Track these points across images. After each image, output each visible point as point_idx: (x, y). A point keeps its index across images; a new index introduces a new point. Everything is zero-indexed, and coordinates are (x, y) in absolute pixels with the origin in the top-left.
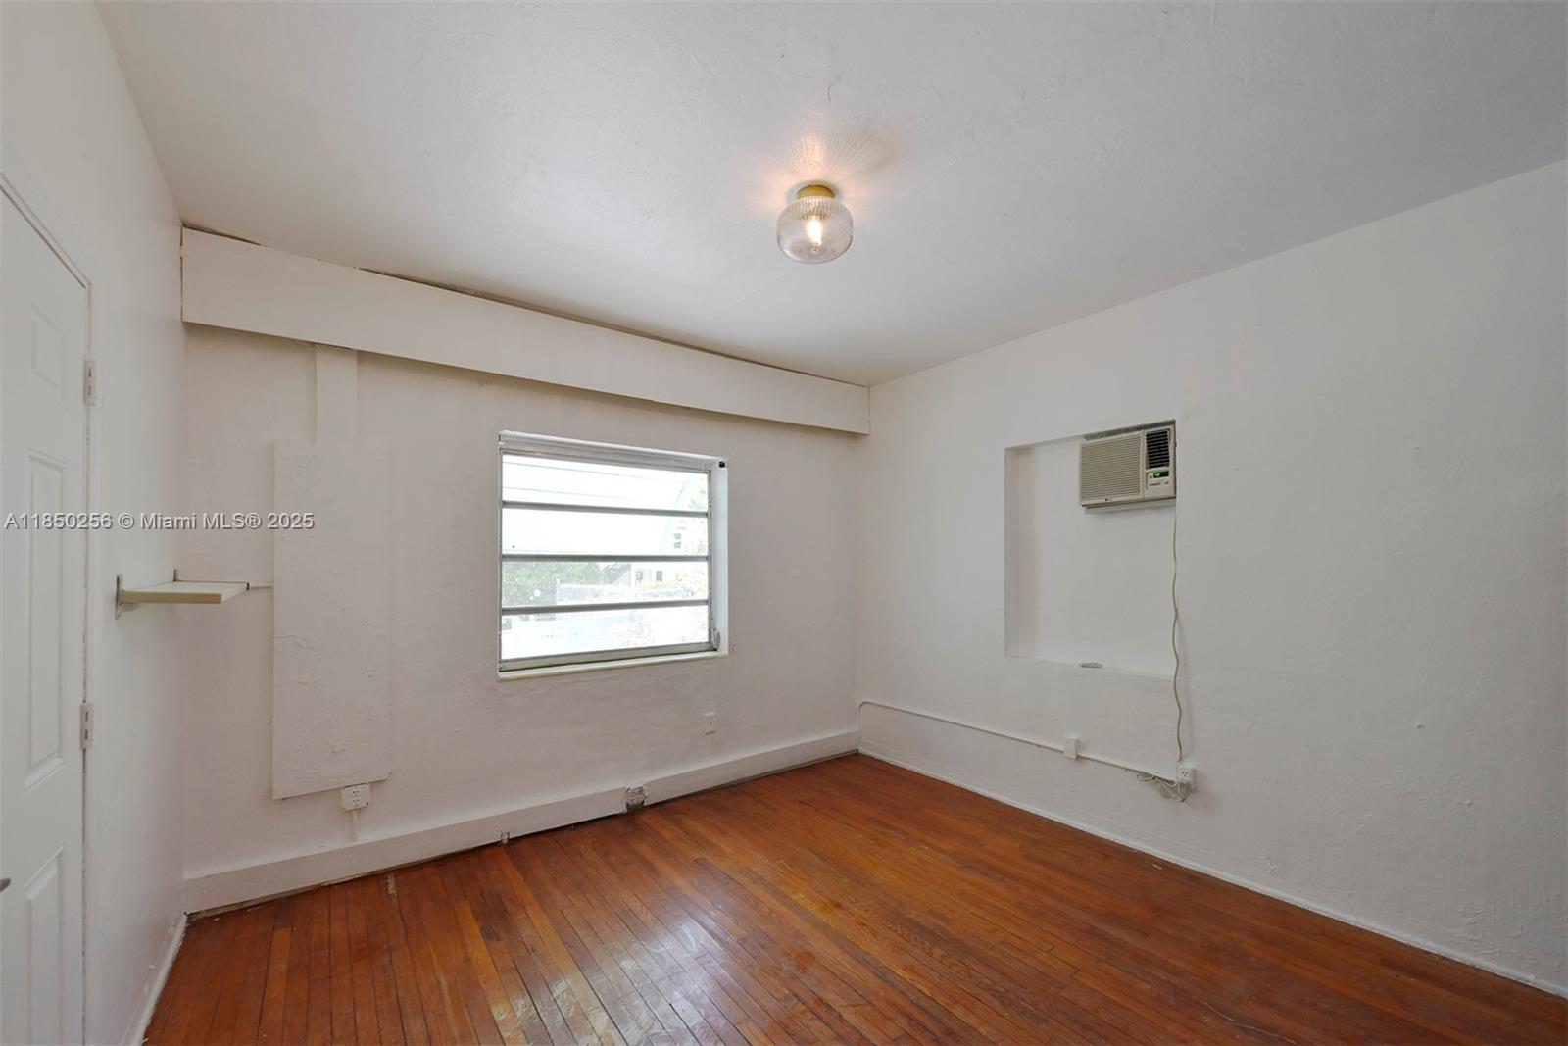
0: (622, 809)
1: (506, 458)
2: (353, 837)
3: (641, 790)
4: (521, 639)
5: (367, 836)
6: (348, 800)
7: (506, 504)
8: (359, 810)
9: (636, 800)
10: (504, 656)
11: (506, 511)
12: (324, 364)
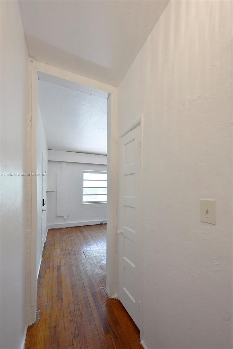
0: (99, 224)
1: (84, 174)
2: (65, 222)
3: (102, 221)
4: (86, 199)
5: (67, 223)
6: (65, 218)
7: (84, 180)
8: (66, 219)
9: (102, 223)
10: (84, 201)
11: (84, 181)
12: (63, 164)
